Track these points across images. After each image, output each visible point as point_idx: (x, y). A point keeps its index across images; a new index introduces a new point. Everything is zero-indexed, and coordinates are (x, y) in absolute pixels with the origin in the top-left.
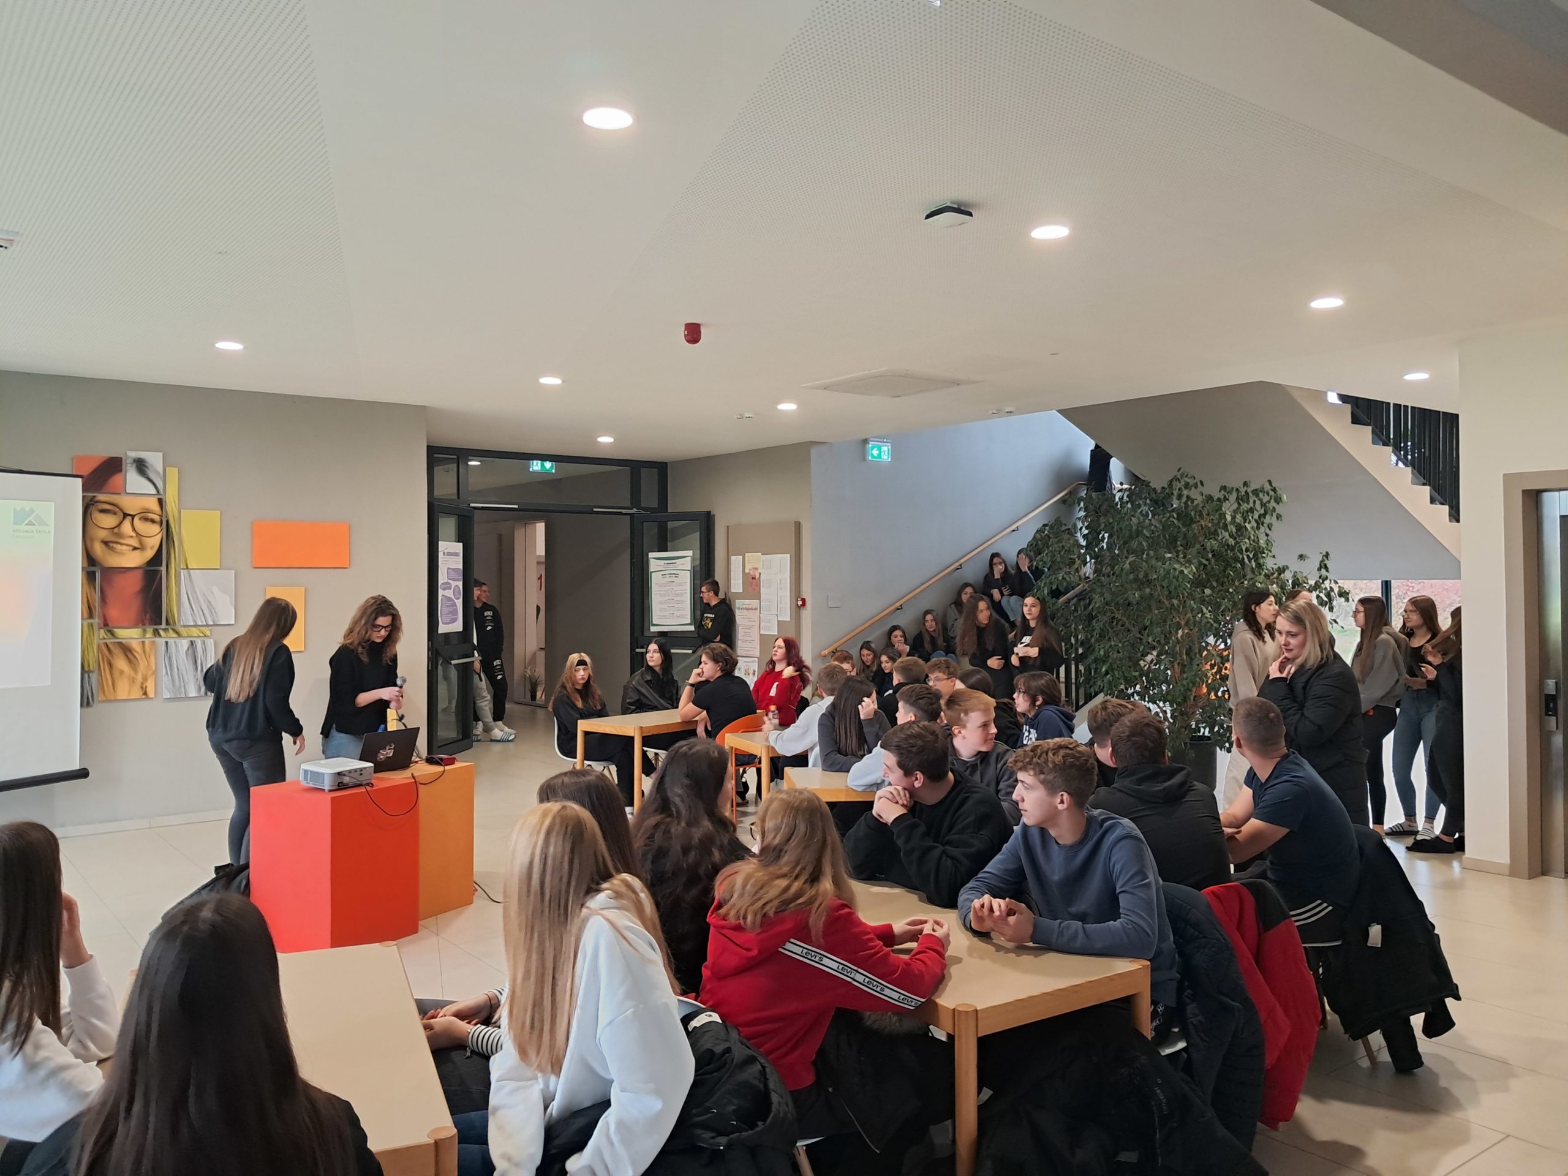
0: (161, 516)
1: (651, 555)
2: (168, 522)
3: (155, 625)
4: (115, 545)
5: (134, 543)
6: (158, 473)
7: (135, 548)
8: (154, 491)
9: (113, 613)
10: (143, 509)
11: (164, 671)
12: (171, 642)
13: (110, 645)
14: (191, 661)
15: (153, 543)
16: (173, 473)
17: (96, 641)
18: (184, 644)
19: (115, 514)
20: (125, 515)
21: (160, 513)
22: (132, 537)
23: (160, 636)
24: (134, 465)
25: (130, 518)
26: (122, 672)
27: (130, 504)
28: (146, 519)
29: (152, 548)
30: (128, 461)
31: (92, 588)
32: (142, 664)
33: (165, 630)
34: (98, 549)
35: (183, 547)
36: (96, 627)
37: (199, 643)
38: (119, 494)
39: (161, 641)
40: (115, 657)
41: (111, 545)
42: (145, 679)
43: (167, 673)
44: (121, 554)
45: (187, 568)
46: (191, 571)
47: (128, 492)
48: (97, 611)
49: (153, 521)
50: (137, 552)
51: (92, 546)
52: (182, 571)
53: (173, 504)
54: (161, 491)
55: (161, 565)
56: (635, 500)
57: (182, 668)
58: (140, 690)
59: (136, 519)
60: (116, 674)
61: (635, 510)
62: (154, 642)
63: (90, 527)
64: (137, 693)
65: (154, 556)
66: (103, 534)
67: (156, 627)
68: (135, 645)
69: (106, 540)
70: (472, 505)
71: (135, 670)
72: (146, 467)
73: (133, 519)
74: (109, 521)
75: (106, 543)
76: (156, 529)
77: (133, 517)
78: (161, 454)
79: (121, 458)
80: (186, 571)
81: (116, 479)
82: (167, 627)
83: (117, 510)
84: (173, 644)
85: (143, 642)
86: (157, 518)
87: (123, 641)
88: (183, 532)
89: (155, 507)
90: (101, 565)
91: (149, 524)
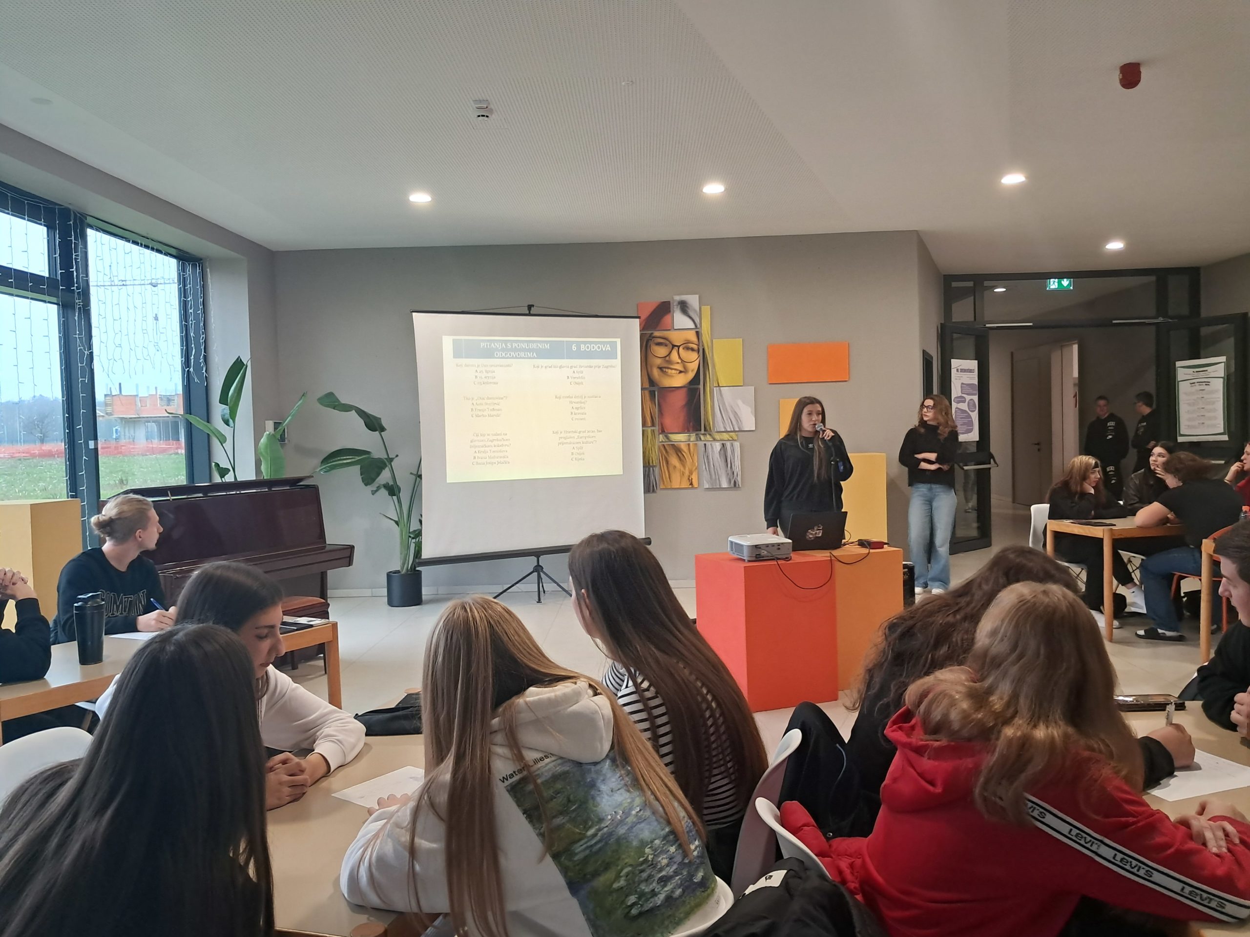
0: (698, 345)
1: (1179, 364)
2: (703, 349)
3: (697, 431)
4: (667, 370)
5: (680, 367)
6: (695, 311)
7: (681, 372)
8: (693, 326)
9: (668, 421)
10: (686, 340)
11: (704, 467)
12: (708, 444)
13: (666, 446)
14: (723, 460)
15: (693, 367)
16: (706, 310)
17: (657, 444)
18: (717, 446)
19: (666, 346)
20: (674, 346)
21: (697, 343)
22: (678, 363)
23: (700, 439)
24: (679, 306)
25: (677, 348)
26: (675, 467)
27: (676, 338)
28: (688, 349)
29: (692, 371)
30: (675, 304)
31: (653, 402)
32: (689, 461)
33: (704, 435)
34: (656, 373)
35: (715, 369)
36: (656, 433)
37: (728, 444)
38: (669, 330)
39: (701, 444)
40: (670, 455)
41: (664, 370)
42: (691, 473)
43: (706, 468)
44: (671, 376)
45: (719, 386)
46: (722, 388)
47: (675, 328)
48: (657, 421)
49: (693, 350)
50: (682, 374)
51: (651, 370)
52: (715, 388)
53: (707, 335)
54: (698, 326)
55: (699, 384)
56: (1162, 308)
57: (717, 464)
58: (688, 481)
59: (681, 349)
60: (671, 469)
61: (1160, 320)
62: (696, 444)
63: (650, 356)
64: (686, 484)
65: (695, 376)
66: (658, 362)
67: (698, 432)
68: (683, 447)
69: (661, 366)
70: (987, 325)
71: (684, 466)
72: (687, 307)
73: (679, 349)
74: (661, 351)
75: (661, 368)
76: (694, 356)
77: (679, 347)
78: (697, 296)
79: (669, 302)
80: (718, 388)
81: (667, 318)
82: (705, 432)
83: (668, 342)
84: (710, 446)
85: (689, 445)
86: (695, 347)
87: (675, 443)
88: (715, 357)
89: (694, 339)
90: (658, 385)
91: (690, 352)
